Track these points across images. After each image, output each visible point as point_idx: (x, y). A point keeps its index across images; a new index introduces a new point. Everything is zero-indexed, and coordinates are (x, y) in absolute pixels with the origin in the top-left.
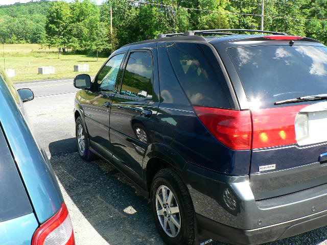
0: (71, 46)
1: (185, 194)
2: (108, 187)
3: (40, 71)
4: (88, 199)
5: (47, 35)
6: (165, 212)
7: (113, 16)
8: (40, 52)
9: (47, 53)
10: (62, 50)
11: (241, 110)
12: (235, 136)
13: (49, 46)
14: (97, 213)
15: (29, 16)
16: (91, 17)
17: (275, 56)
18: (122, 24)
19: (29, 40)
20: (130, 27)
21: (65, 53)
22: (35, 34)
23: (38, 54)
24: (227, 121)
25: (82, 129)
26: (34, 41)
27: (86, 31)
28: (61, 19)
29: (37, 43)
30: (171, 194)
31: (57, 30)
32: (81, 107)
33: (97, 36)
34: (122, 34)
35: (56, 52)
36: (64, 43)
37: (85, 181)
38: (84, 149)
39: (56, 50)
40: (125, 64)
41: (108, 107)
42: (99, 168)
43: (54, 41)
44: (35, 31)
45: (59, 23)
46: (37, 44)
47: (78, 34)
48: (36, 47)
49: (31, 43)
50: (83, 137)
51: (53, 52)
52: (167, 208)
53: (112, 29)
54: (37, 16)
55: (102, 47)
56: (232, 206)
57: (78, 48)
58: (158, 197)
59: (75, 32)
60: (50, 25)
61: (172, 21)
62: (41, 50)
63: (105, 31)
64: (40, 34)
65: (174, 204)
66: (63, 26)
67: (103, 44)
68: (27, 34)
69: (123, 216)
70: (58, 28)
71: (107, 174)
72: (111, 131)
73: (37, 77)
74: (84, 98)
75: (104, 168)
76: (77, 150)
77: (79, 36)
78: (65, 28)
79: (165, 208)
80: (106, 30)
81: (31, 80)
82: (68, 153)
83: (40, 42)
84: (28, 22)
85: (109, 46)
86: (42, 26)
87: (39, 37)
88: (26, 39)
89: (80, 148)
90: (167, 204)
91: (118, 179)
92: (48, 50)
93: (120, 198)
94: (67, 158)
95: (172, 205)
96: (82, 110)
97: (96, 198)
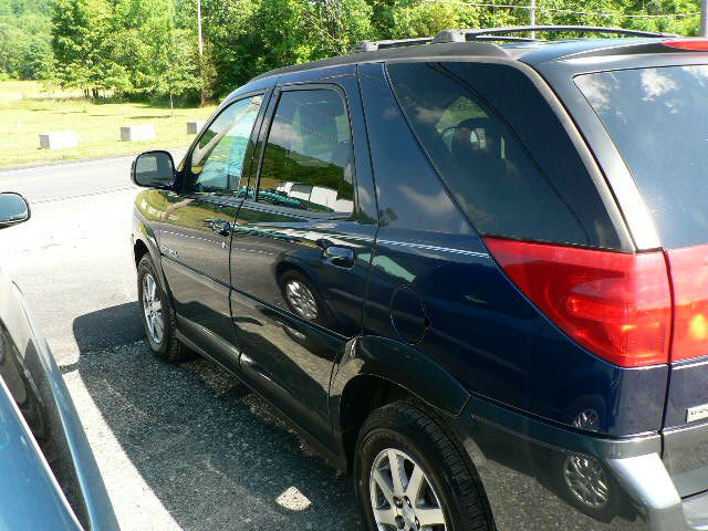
0: (111, 83)
1: (463, 476)
2: (230, 435)
3: (45, 142)
4: (183, 470)
5: (57, 61)
6: (399, 518)
7: (203, 15)
8: (41, 100)
9: (58, 100)
10: (91, 94)
11: (638, 251)
12: (626, 328)
13: (62, 84)
14: (208, 511)
15: (13, 18)
16: (155, 20)
17: (645, 94)
18: (223, 32)
19: (15, 73)
20: (242, 40)
21: (98, 100)
22: (28, 58)
23: (37, 105)
24: (598, 283)
25: (154, 286)
26: (27, 74)
27: (144, 50)
28: (84, 24)
29: (33, 79)
30: (418, 473)
31: (79, 48)
32: (150, 232)
33: (171, 61)
34: (225, 55)
35: (78, 99)
36: (96, 77)
37: (169, 418)
38: (161, 334)
39: (79, 93)
40: (265, 126)
41: (224, 233)
42: (202, 383)
43: (73, 75)
44: (30, 53)
45: (81, 34)
46: (35, 82)
47: (126, 57)
48: (31, 87)
49: (22, 79)
50: (157, 305)
51: (72, 99)
52: (406, 506)
53: (201, 45)
54: (32, 18)
55: (181, 85)
56: (591, 498)
57: (129, 88)
58: (376, 475)
59: (118, 53)
60: (62, 39)
61: (335, 24)
62: (43, 95)
63: (186, 49)
64: (40, 58)
65: (427, 500)
66: (90, 40)
67: (184, 79)
68: (11, 59)
69: (277, 518)
70: (80, 44)
71: (222, 398)
72: (235, 297)
73: (38, 156)
74: (154, 207)
75: (213, 380)
76: (143, 334)
77: (130, 61)
78: (96, 43)
79: (400, 506)
80: (189, 46)
81: (24, 162)
82: (120, 344)
83: (41, 77)
84: (13, 32)
85: (199, 83)
86: (44, 38)
87: (37, 65)
88: (9, 71)
89: (151, 330)
90: (406, 498)
91: (253, 409)
92: (59, 93)
93: (264, 464)
94: (119, 357)
95: (422, 502)
96: (152, 239)
97: (203, 468)
